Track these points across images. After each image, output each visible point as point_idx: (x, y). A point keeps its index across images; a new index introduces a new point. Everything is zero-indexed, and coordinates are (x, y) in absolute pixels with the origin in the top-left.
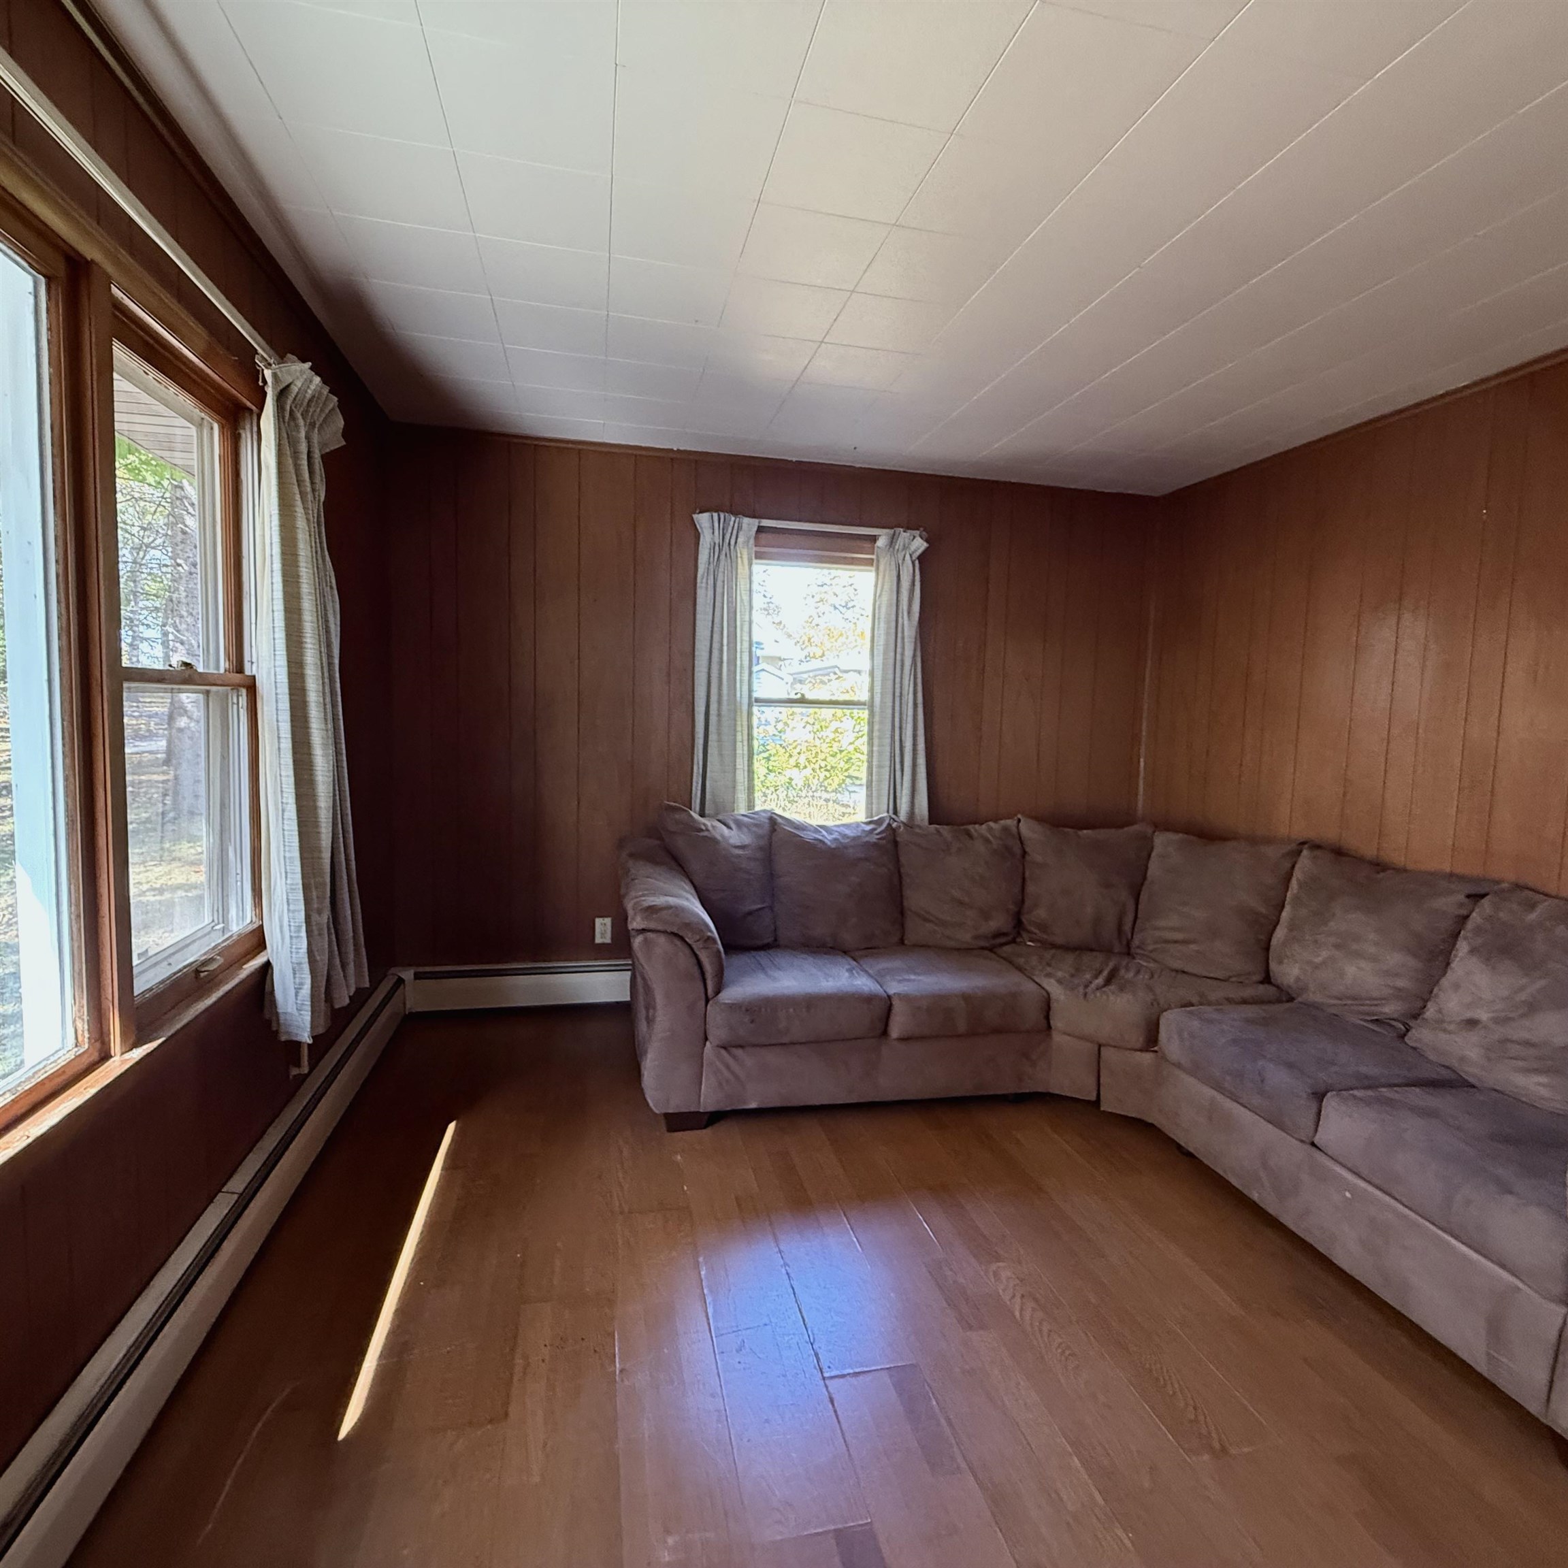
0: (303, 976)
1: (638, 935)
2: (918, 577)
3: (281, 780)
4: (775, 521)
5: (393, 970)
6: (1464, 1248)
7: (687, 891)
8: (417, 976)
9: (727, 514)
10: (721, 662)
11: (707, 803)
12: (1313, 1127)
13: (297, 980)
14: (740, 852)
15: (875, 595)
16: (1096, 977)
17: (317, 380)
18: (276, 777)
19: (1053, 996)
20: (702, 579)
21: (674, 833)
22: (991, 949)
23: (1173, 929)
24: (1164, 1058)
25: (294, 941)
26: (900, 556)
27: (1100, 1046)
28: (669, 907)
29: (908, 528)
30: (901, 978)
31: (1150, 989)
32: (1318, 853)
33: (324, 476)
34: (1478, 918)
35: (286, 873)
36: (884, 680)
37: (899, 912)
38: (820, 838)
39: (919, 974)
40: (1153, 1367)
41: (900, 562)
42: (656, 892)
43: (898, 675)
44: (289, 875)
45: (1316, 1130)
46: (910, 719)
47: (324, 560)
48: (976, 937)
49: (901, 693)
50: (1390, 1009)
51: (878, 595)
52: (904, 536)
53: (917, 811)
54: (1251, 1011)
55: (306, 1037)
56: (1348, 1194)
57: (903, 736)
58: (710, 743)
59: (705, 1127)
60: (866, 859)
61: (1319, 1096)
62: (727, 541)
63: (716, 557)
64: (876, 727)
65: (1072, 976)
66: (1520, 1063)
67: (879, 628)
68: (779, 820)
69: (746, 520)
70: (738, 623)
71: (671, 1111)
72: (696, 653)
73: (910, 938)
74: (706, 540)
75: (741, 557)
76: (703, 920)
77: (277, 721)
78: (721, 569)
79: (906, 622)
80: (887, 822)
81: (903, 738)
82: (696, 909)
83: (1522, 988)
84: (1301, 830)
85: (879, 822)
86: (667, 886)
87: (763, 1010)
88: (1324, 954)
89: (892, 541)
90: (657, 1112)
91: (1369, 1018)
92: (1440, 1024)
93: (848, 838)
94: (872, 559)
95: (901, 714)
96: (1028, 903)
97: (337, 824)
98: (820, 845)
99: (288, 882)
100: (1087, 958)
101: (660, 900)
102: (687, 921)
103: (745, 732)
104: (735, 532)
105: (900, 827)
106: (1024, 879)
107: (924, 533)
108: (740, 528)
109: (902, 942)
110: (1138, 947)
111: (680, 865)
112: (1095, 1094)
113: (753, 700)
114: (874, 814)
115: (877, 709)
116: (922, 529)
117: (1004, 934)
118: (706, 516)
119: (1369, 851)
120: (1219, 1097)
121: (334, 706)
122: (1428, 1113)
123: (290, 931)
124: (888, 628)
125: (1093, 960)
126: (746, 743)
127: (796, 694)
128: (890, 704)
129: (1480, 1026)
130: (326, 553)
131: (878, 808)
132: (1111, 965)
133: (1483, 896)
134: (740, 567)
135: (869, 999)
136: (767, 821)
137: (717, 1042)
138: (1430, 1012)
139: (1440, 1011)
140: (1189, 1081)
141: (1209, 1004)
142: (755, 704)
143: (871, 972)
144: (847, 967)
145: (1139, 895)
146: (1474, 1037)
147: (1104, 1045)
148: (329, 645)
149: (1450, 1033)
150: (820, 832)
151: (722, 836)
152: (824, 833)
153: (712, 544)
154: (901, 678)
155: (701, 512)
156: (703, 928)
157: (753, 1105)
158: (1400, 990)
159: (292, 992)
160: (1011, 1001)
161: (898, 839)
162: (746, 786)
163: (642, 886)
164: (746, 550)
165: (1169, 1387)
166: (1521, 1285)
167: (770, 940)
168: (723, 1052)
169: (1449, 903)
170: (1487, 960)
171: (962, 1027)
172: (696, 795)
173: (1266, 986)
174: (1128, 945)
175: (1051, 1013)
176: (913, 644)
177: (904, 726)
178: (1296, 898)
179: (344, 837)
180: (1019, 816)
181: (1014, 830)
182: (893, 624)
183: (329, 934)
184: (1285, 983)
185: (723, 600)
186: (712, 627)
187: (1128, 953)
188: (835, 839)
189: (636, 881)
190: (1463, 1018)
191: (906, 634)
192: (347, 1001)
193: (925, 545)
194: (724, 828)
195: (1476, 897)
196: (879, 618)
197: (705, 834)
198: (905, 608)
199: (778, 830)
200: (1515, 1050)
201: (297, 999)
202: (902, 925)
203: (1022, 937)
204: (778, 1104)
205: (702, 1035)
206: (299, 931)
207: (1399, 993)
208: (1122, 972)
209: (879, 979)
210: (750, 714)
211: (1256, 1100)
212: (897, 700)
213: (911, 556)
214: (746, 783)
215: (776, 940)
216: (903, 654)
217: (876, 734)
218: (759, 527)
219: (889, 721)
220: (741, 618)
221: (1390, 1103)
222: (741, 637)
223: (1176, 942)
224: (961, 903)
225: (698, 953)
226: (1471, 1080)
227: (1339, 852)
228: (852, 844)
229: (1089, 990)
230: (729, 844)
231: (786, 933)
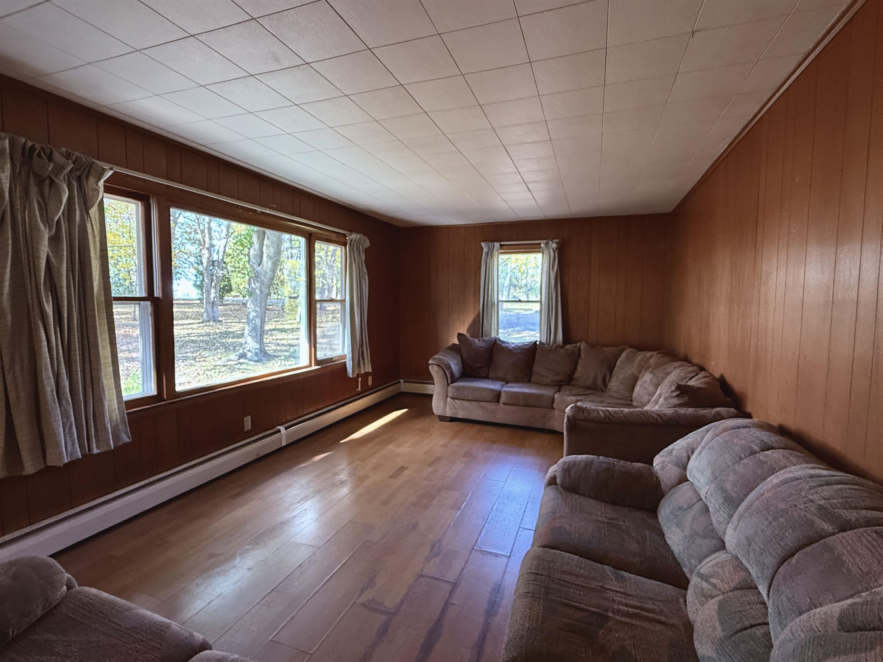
0: (351, 363)
1: (430, 365)
3: (348, 321)
4: (505, 242)
5: (399, 379)
8: (404, 382)
9: (490, 242)
14: (480, 349)
15: (542, 262)
17: (360, 235)
19: (555, 397)
20: (483, 262)
22: (559, 386)
26: (550, 249)
28: (439, 358)
29: (551, 239)
33: (364, 254)
36: (545, 293)
37: (530, 372)
41: (550, 252)
43: (550, 291)
46: (554, 307)
52: (550, 242)
57: (552, 313)
58: (484, 315)
59: (449, 422)
62: (491, 250)
63: (487, 256)
64: (543, 309)
68: (498, 340)
69: (496, 243)
70: (494, 276)
72: (481, 287)
73: (531, 380)
74: (485, 250)
75: (495, 254)
78: (489, 258)
80: (536, 342)
87: (461, 389)
89: (547, 244)
90: (435, 414)
94: (540, 251)
95: (552, 305)
96: (575, 372)
97: (363, 332)
102: (443, 362)
103: (496, 311)
105: (539, 344)
106: (577, 364)
107: (559, 240)
108: (494, 246)
115: (543, 303)
116: (555, 240)
117: (564, 382)
126: (496, 315)
128: (547, 301)
130: (365, 270)
131: (543, 339)
134: (495, 257)
135: (493, 390)
136: (494, 340)
137: (450, 397)
142: (500, 302)
151: (476, 343)
153: (486, 252)
155: (483, 242)
156: (447, 364)
157: (460, 417)
160: (539, 397)
161: (536, 347)
168: (452, 400)
175: (554, 403)
176: (554, 280)
180: (582, 342)
181: (578, 347)
182: (548, 273)
183: (359, 355)
185: (489, 269)
186: (485, 278)
191: (551, 277)
193: (558, 245)
197: (469, 342)
198: (551, 268)
201: (350, 367)
202: (530, 376)
204: (467, 418)
209: (504, 387)
210: (498, 306)
212: (550, 300)
213: (553, 249)
216: (551, 284)
217: (543, 312)
218: (500, 244)
219: (547, 307)
222: (495, 280)
224: (550, 370)
225: (445, 371)
230: (476, 346)
231: (491, 375)
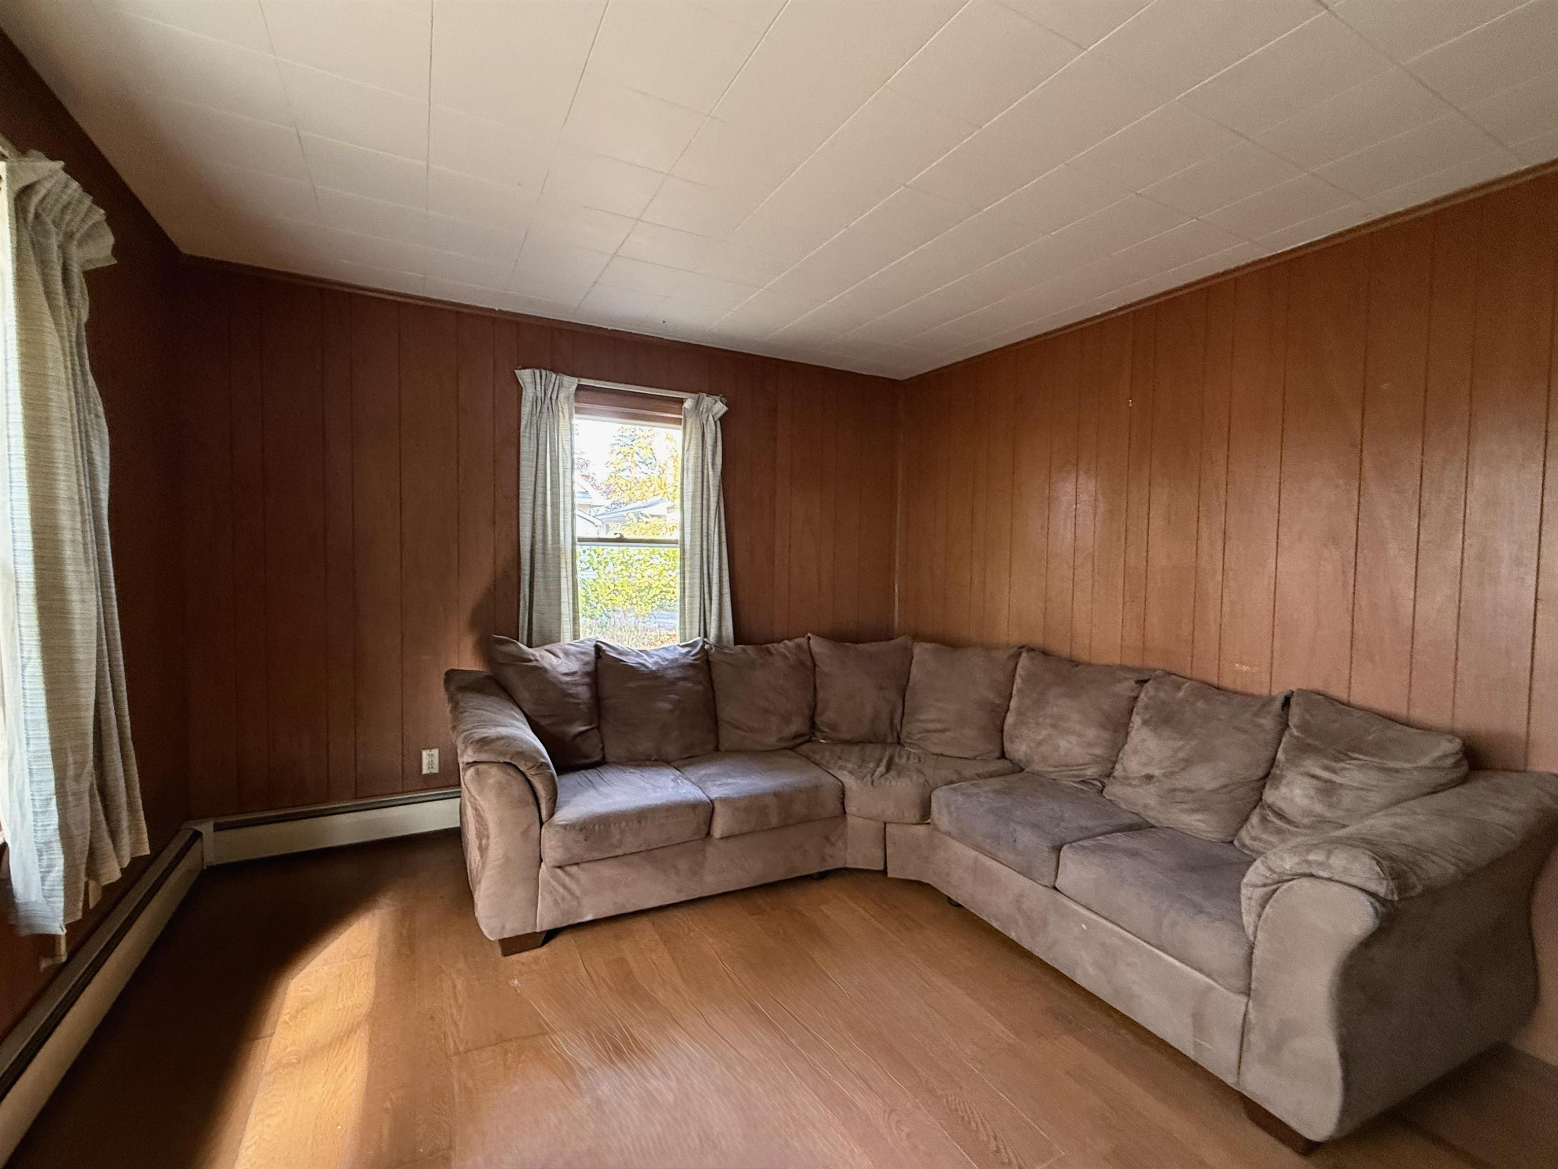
0: (52, 857)
1: (469, 767)
2: (719, 435)
3: (20, 631)
4: (594, 381)
5: (184, 826)
6: (1171, 959)
7: (518, 720)
8: (218, 828)
9: (548, 372)
10: (545, 505)
11: (534, 635)
12: (1053, 873)
13: (44, 863)
14: (568, 679)
15: (683, 447)
16: (878, 766)
17: (75, 185)
18: (13, 628)
19: (847, 786)
20: (526, 427)
21: (503, 664)
22: (792, 749)
23: (931, 721)
24: (936, 829)
25: (40, 817)
26: (705, 416)
27: (885, 824)
28: (500, 738)
29: (710, 394)
30: (720, 783)
31: (920, 772)
32: (1032, 654)
33: (86, 291)
34: (1146, 699)
35: (28, 739)
36: (693, 521)
37: (714, 722)
38: (642, 662)
39: (734, 778)
40: (958, 1107)
41: (704, 422)
42: (484, 724)
43: (705, 518)
44: (32, 742)
45: (1056, 877)
46: (716, 555)
47: (85, 382)
48: (780, 740)
49: (708, 534)
50: (1091, 772)
51: (686, 448)
52: (707, 400)
53: (724, 634)
54: (996, 783)
55: (58, 927)
56: (1083, 926)
57: (711, 570)
58: (536, 579)
59: (542, 945)
60: (685, 679)
61: (1057, 850)
62: (549, 396)
63: (538, 409)
64: (687, 563)
65: (859, 767)
66: (1184, 806)
67: (687, 477)
68: (604, 647)
69: (567, 379)
70: (561, 471)
71: (506, 936)
72: (521, 496)
73: (725, 744)
74: (528, 394)
75: (563, 412)
76: (535, 747)
77: (15, 563)
78: (543, 421)
79: (711, 473)
80: (701, 644)
81: (711, 572)
82: (528, 737)
83: (1182, 747)
84: (1016, 637)
85: (693, 645)
86: (499, 717)
87: (597, 827)
88: (1044, 733)
89: (697, 403)
90: (491, 939)
91: (1078, 780)
92: (1126, 780)
93: (667, 660)
94: (681, 419)
95: (708, 550)
96: (820, 707)
97: (104, 677)
98: (643, 668)
99: (31, 749)
100: (869, 749)
101: (491, 732)
102: (519, 750)
103: (570, 569)
104: (556, 388)
105: (712, 649)
106: (815, 689)
107: (723, 398)
108: (561, 385)
109: (717, 749)
110: (906, 737)
111: (509, 695)
112: (882, 863)
113: (576, 540)
114: (687, 639)
115: (687, 547)
116: (721, 395)
117: (801, 735)
118: (528, 372)
119: (1065, 651)
120: (982, 857)
121: (99, 544)
122: (1134, 854)
123: (34, 806)
124: (696, 478)
125: (873, 751)
126: (570, 578)
127: (616, 534)
128: (698, 543)
129: (1155, 780)
130: (90, 378)
131: (691, 633)
132: (887, 753)
133: (1146, 681)
134: (561, 419)
135: (694, 806)
136: (593, 649)
137: (550, 864)
138: (1118, 772)
139: (1125, 770)
140: (958, 847)
141: (966, 780)
142: (577, 543)
143: (693, 780)
144: (672, 777)
145: (904, 695)
146: (1152, 788)
147: (889, 823)
148: (93, 478)
149: (1135, 786)
150: (642, 656)
151: (551, 665)
152: (645, 657)
153: (535, 398)
154: (708, 521)
155: (524, 368)
156: (536, 755)
157: (589, 918)
158: (1098, 756)
159: (37, 877)
160: (812, 793)
161: (710, 659)
162: (571, 617)
163: (471, 719)
164: (567, 405)
165: (974, 1125)
166: (1215, 985)
167: (598, 758)
168: (559, 871)
169: (1125, 687)
170: (1155, 730)
171: (774, 820)
172: (523, 627)
173: (1002, 760)
174: (899, 737)
175: (846, 801)
176: (717, 492)
177: (711, 560)
178: (1020, 691)
179: (113, 691)
180: (809, 634)
181: (805, 646)
182: (700, 475)
183: (92, 802)
184: (1016, 757)
185: (546, 449)
186: (536, 474)
187: (899, 742)
188: (656, 663)
189: (466, 714)
190: (1143, 774)
191: (711, 483)
192: (117, 875)
193: (725, 409)
194: (552, 657)
195: (1142, 682)
196: (687, 469)
197: (534, 663)
198: (710, 460)
199: (604, 657)
200: (1180, 796)
201: (43, 885)
202: (717, 734)
203: (816, 736)
204: (613, 913)
205: (538, 858)
206: (48, 805)
207: (1096, 760)
208: (897, 760)
209: (700, 785)
210: (573, 551)
211: (1011, 857)
212: (705, 539)
213: (713, 417)
214: (571, 614)
215: (604, 757)
216: (708, 500)
217: (687, 568)
218: (578, 384)
219: (698, 557)
220: (564, 466)
221: (1104, 848)
222: (564, 482)
223: (935, 731)
224: (767, 711)
225: (530, 778)
226: (1152, 822)
227: (1045, 653)
228: (671, 666)
229: (875, 776)
230: (558, 672)
231: (613, 750)
